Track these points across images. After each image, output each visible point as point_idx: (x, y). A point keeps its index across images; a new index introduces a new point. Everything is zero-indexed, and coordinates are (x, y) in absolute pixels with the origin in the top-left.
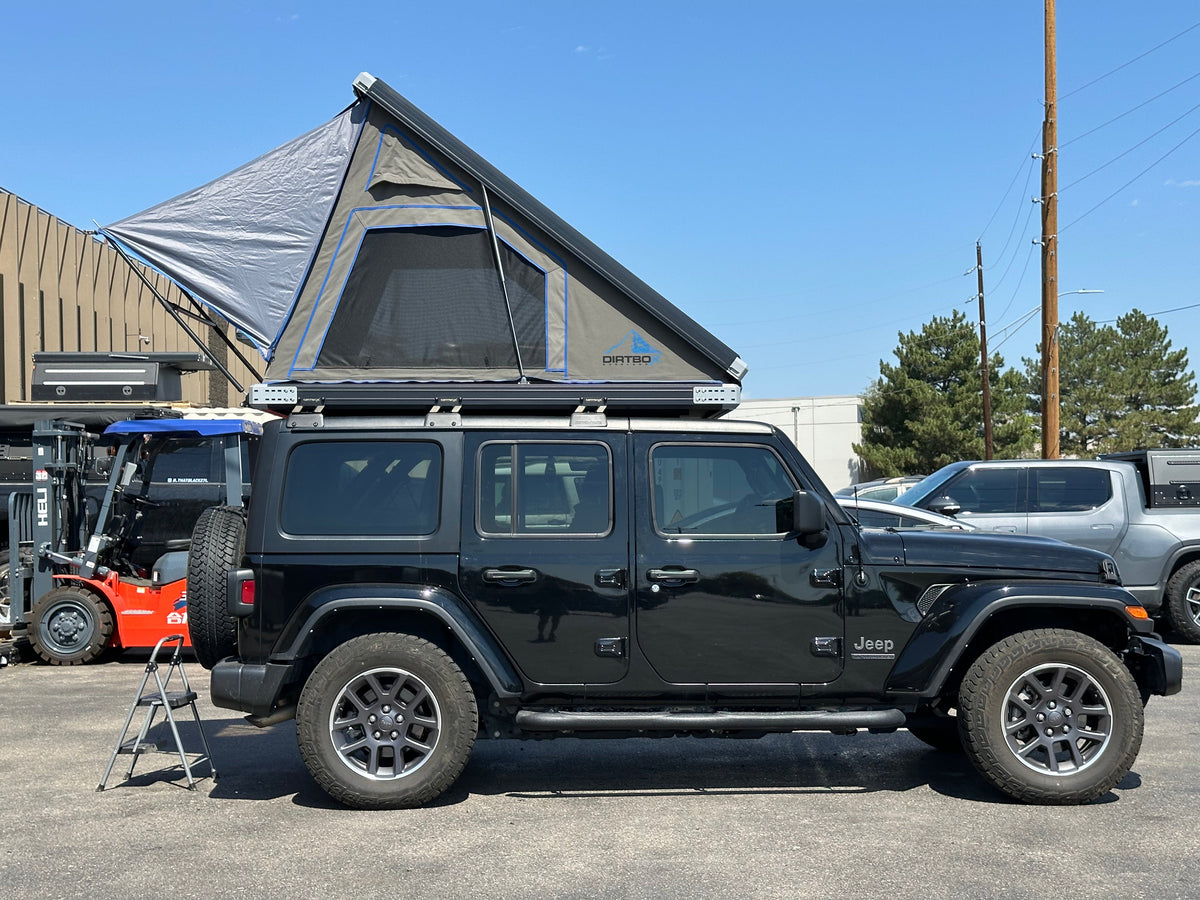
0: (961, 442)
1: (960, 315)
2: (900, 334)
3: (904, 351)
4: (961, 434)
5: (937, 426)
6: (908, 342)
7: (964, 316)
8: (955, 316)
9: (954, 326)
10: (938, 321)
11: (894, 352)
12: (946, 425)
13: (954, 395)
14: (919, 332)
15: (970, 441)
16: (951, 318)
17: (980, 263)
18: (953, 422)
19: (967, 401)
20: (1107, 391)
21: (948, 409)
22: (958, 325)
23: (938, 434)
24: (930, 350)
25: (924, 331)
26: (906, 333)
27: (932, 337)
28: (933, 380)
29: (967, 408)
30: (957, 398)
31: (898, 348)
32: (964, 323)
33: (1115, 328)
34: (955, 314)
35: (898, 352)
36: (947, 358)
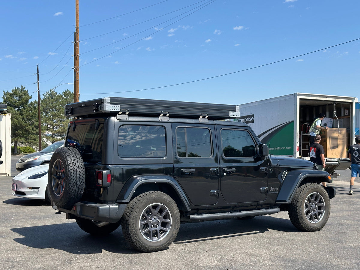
0: (24, 127)
1: (23, 87)
2: (4, 92)
3: (6, 97)
4: (25, 124)
5: (17, 122)
6: (7, 94)
7: (25, 88)
8: (22, 88)
9: (22, 91)
10: (17, 89)
11: (2, 97)
12: (20, 121)
13: (22, 112)
14: (10, 92)
15: (27, 127)
16: (21, 88)
17: (38, 72)
18: (22, 120)
19: (27, 114)
20: (60, 113)
21: (20, 116)
22: (23, 90)
23: (17, 124)
24: (13, 97)
25: (12, 91)
26: (6, 92)
27: (15, 93)
28: (15, 107)
29: (27, 116)
30: (23, 113)
31: (3, 96)
32: (25, 90)
33: (62, 95)
34: (22, 87)
35: (3, 98)
36: (19, 100)
